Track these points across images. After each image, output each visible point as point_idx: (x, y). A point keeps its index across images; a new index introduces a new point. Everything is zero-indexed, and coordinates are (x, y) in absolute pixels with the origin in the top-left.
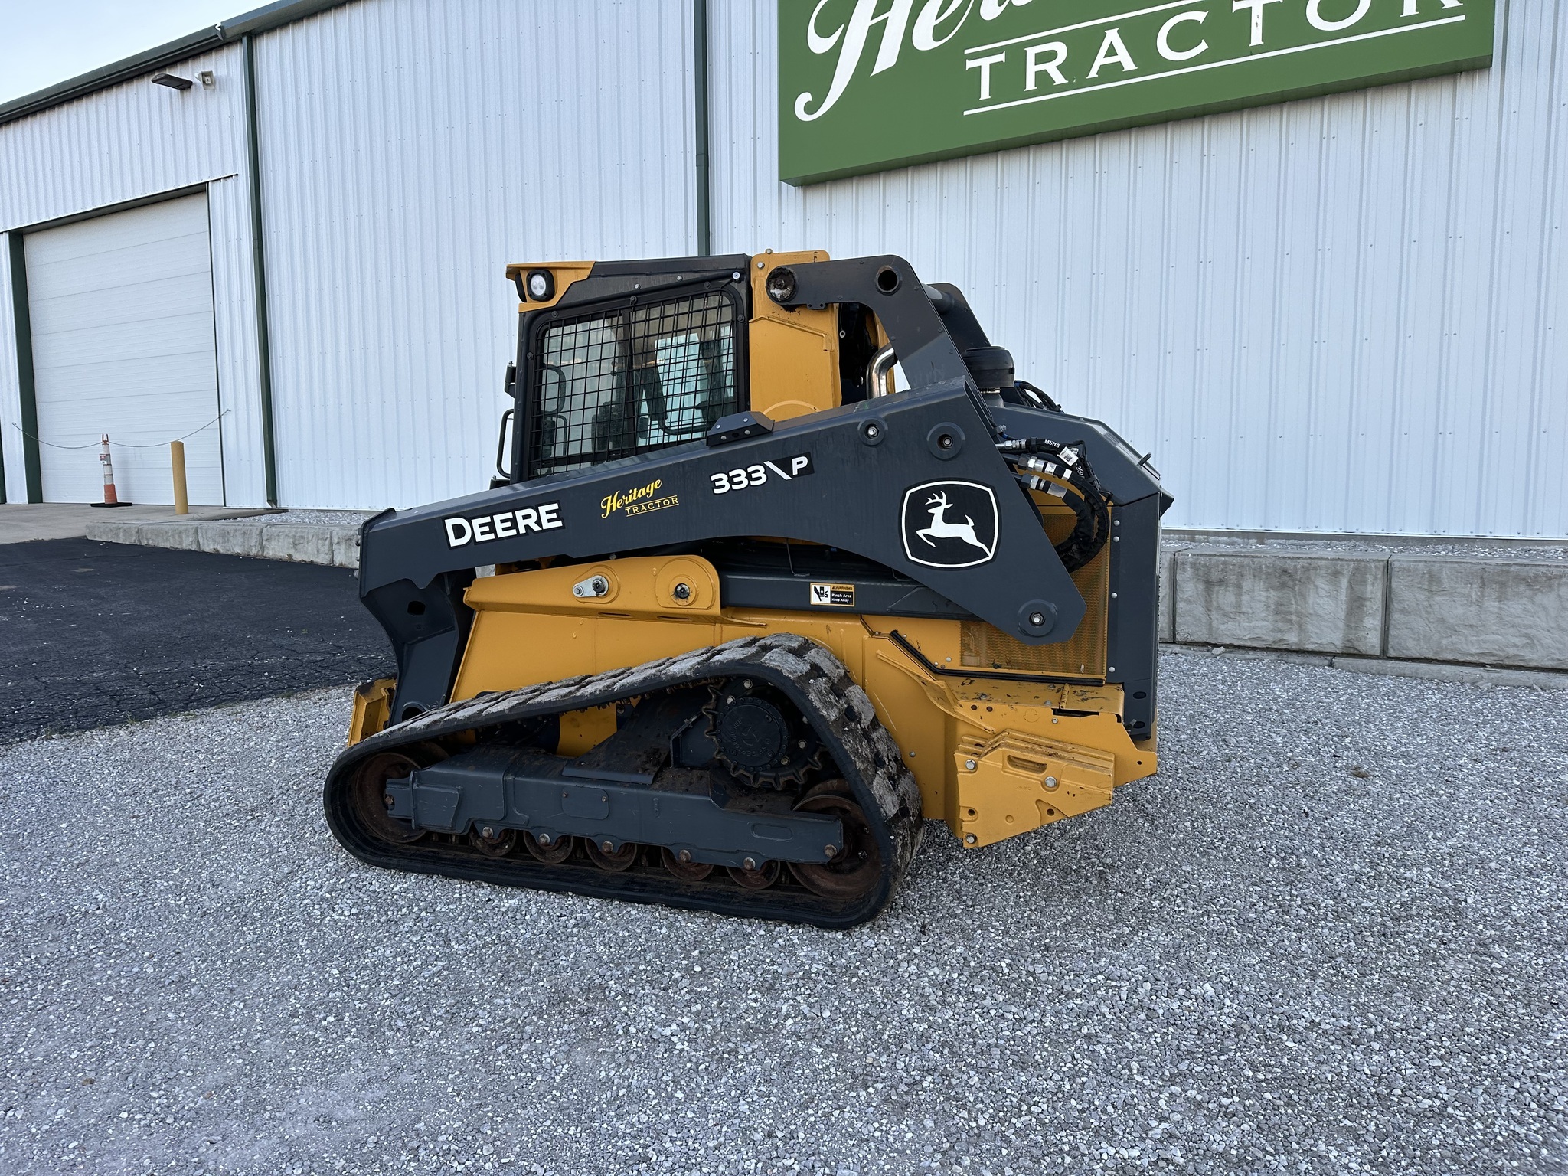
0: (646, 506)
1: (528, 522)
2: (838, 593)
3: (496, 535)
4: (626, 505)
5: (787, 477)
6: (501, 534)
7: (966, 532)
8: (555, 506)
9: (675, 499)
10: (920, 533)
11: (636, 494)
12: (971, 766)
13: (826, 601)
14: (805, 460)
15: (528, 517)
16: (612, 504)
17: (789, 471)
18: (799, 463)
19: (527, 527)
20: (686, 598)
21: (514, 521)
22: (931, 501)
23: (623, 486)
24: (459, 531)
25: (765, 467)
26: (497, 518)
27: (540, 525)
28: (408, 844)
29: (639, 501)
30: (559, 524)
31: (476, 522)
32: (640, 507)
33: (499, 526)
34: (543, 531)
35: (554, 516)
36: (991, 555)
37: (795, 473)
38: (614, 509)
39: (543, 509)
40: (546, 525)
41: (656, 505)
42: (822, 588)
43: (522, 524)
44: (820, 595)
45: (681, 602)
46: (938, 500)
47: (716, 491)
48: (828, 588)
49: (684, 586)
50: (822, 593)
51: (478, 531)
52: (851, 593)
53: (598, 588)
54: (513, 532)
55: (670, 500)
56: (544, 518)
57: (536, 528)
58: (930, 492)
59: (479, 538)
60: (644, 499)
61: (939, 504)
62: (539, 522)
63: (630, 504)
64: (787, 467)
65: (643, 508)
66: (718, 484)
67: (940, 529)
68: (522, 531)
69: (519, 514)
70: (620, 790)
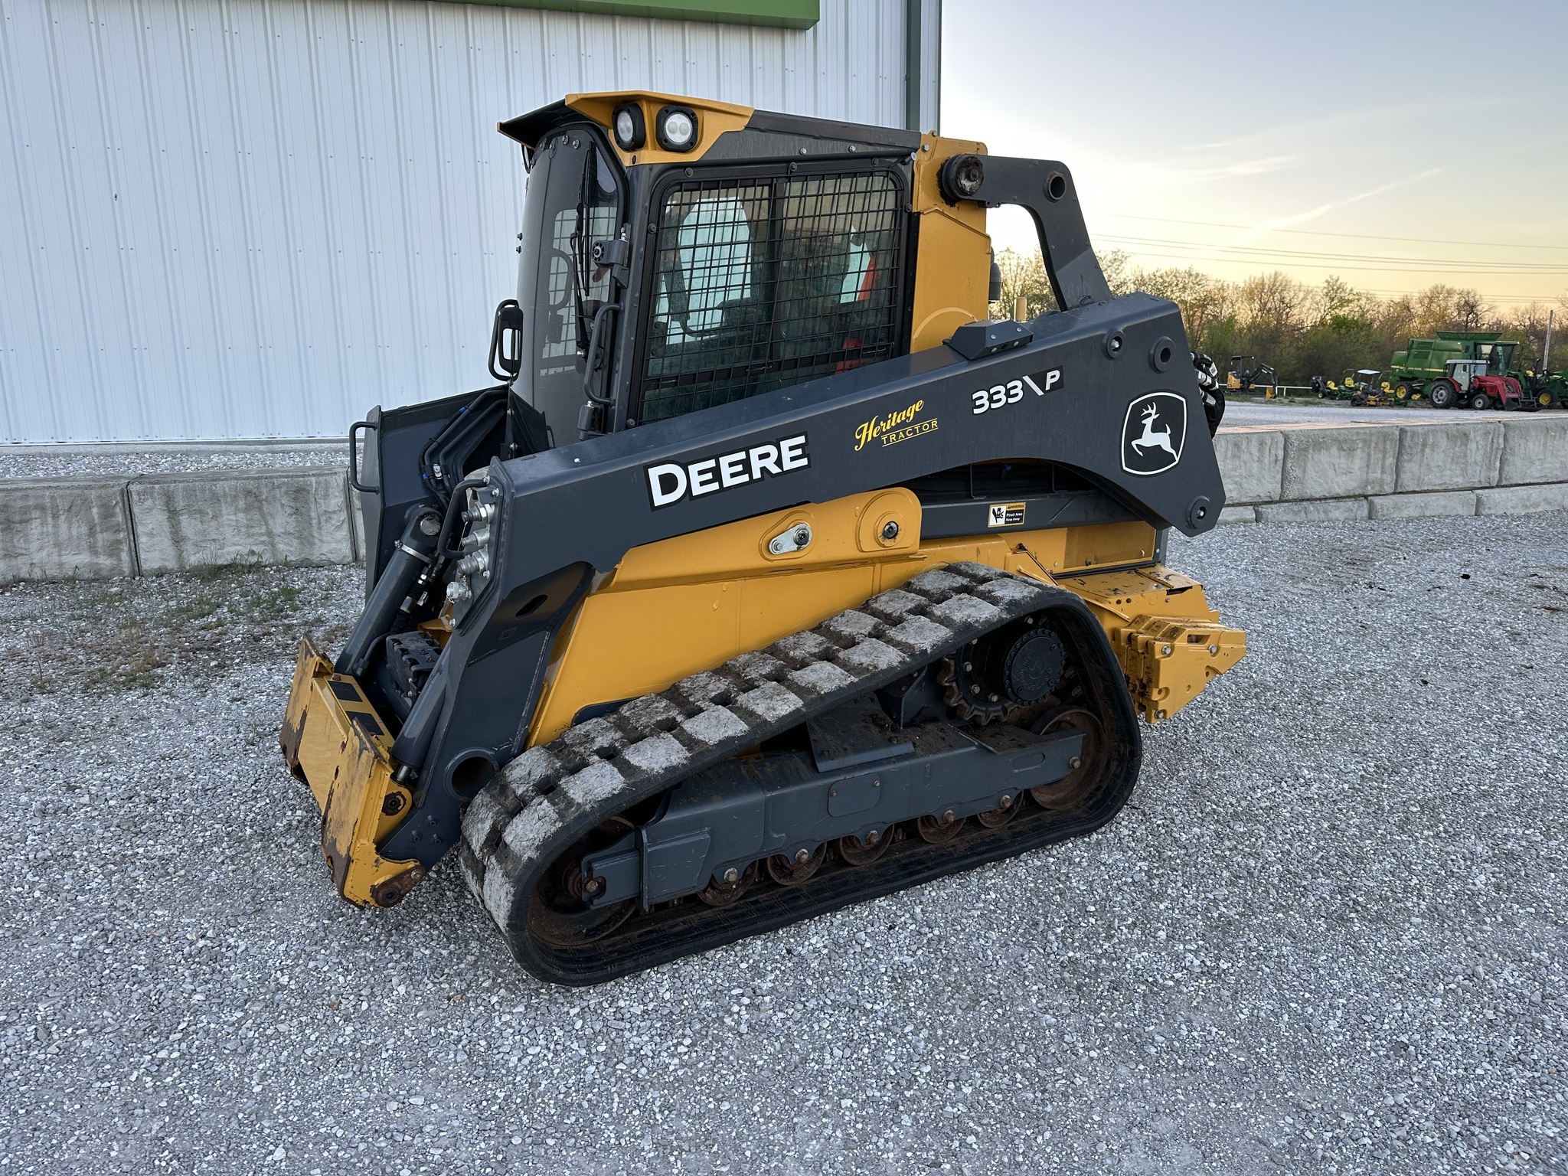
0: (904, 433)
1: (765, 463)
2: (1011, 512)
3: (721, 484)
4: (883, 433)
5: (1040, 393)
6: (728, 482)
7: (1163, 440)
8: (801, 440)
9: (934, 423)
10: (1134, 443)
11: (896, 419)
12: (1168, 651)
13: (1001, 522)
14: (1057, 373)
15: (767, 455)
16: (868, 432)
17: (1042, 387)
18: (1053, 377)
19: (764, 470)
20: (894, 537)
21: (746, 464)
22: (1146, 412)
23: (880, 410)
24: (668, 483)
25: (1023, 382)
26: (724, 461)
27: (782, 468)
28: (603, 938)
29: (899, 426)
30: (804, 462)
31: (693, 469)
32: (898, 434)
33: (726, 471)
34: (784, 473)
35: (799, 452)
36: (1177, 459)
37: (1048, 388)
38: (869, 439)
39: (785, 445)
40: (788, 465)
41: (914, 432)
42: (999, 509)
43: (756, 466)
44: (997, 516)
45: (888, 543)
46: (1150, 411)
47: (976, 411)
48: (1004, 508)
49: (893, 525)
50: (999, 514)
51: (696, 480)
52: (1022, 511)
53: (802, 540)
54: (745, 478)
55: (930, 424)
56: (786, 455)
57: (775, 470)
58: (1144, 405)
59: (697, 490)
60: (903, 425)
61: (1150, 415)
62: (779, 462)
63: (888, 431)
64: (1040, 381)
65: (902, 435)
66: (978, 403)
67: (1149, 439)
68: (757, 475)
69: (754, 453)
70: (891, 767)
